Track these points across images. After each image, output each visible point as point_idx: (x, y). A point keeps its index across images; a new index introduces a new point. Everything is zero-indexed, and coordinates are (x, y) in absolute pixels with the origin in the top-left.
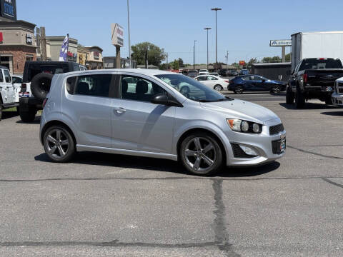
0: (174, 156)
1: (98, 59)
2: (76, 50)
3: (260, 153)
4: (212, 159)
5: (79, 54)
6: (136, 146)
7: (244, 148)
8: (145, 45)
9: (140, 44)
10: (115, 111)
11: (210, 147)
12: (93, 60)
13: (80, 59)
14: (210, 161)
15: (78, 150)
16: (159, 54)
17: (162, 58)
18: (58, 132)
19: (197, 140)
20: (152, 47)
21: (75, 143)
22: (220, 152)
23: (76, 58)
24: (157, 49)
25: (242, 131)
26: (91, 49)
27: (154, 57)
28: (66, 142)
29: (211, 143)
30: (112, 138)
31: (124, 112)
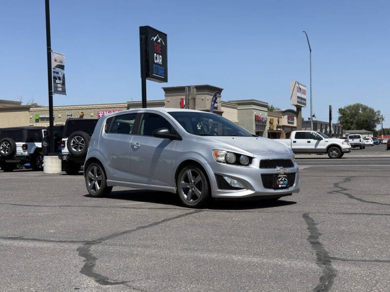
0: (173, 189)
1: (293, 123)
2: (266, 114)
3: (247, 186)
4: (201, 190)
5: (269, 119)
6: (146, 179)
7: (229, 180)
8: (357, 107)
9: (350, 107)
10: (133, 146)
11: (199, 178)
12: (287, 124)
13: (271, 123)
14: (199, 193)
15: (108, 185)
16: (374, 117)
17: (378, 121)
18: (95, 168)
19: (189, 173)
20: (365, 109)
21: (106, 179)
22: (206, 183)
23: (265, 122)
24: (372, 111)
25: (227, 163)
26: (284, 113)
27: (367, 121)
28: (100, 178)
29: (199, 175)
30: (130, 173)
31: (139, 147)
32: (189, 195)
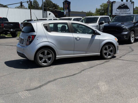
10: (76, 38)
15: (57, 59)
28: (50, 56)
30: (74, 51)
31: (80, 39)
32: (107, 55)
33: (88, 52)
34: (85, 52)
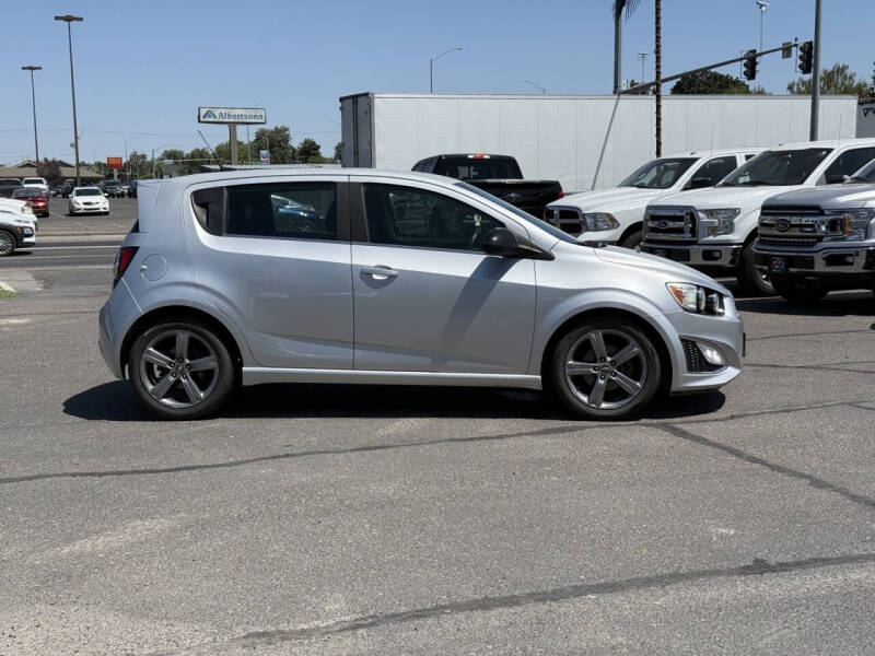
0: (533, 379)
3: (727, 358)
4: (638, 378)
7: (704, 350)
10: (366, 274)
11: (632, 350)
14: (633, 384)
15: (246, 382)
18: (183, 337)
19: (596, 337)
25: (698, 311)
28: (207, 363)
29: (633, 342)
30: (354, 345)
31: (392, 278)
32: (598, 393)
33: (452, 363)
34: (428, 360)
